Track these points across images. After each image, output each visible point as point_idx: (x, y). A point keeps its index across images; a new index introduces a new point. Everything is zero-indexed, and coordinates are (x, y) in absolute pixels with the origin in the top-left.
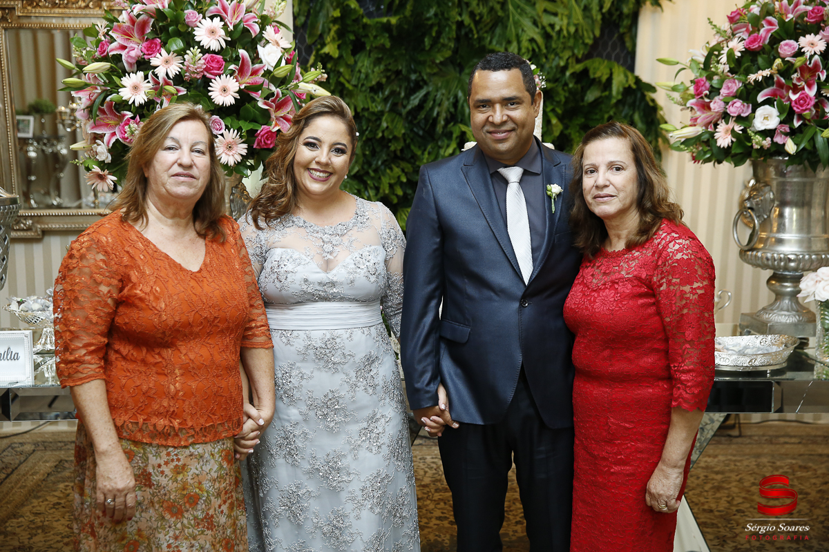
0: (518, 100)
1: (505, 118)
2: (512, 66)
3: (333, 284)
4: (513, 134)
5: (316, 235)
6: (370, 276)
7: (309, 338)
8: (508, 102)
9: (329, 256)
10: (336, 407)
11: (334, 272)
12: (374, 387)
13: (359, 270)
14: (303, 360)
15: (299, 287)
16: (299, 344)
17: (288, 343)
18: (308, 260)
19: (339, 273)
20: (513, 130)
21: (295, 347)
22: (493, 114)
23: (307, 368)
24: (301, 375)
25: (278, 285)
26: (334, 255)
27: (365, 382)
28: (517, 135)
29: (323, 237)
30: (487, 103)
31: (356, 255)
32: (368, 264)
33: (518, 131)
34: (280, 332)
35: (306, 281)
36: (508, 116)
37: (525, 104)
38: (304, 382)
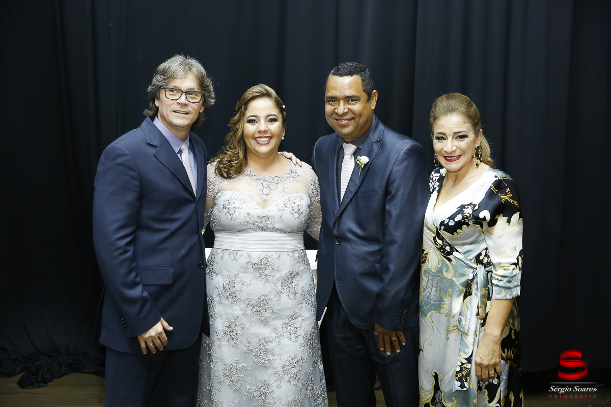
0: (356, 98)
1: (346, 110)
2: (354, 74)
3: (268, 218)
4: (353, 121)
5: (257, 181)
6: (294, 214)
7: (249, 256)
8: (349, 99)
9: (266, 197)
10: (266, 307)
11: (269, 208)
12: (295, 294)
13: (286, 209)
14: (245, 272)
15: (244, 219)
16: (242, 260)
17: (235, 259)
18: (250, 200)
19: (272, 210)
20: (353, 118)
21: (239, 262)
22: (338, 107)
23: (246, 278)
24: (242, 283)
25: (229, 217)
26: (270, 196)
27: (288, 290)
28: (355, 122)
29: (264, 183)
30: (334, 99)
31: (286, 198)
32: (293, 205)
33: (357, 119)
34: (229, 251)
35: (249, 214)
36: (349, 109)
37: (361, 101)
38: (244, 288)
